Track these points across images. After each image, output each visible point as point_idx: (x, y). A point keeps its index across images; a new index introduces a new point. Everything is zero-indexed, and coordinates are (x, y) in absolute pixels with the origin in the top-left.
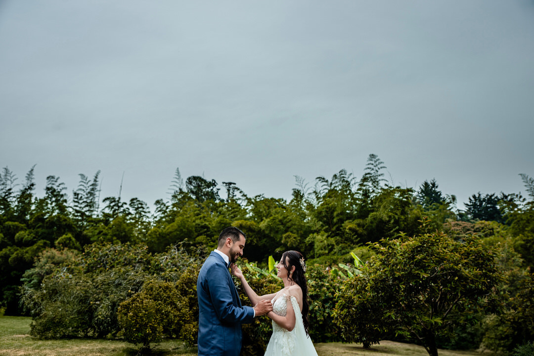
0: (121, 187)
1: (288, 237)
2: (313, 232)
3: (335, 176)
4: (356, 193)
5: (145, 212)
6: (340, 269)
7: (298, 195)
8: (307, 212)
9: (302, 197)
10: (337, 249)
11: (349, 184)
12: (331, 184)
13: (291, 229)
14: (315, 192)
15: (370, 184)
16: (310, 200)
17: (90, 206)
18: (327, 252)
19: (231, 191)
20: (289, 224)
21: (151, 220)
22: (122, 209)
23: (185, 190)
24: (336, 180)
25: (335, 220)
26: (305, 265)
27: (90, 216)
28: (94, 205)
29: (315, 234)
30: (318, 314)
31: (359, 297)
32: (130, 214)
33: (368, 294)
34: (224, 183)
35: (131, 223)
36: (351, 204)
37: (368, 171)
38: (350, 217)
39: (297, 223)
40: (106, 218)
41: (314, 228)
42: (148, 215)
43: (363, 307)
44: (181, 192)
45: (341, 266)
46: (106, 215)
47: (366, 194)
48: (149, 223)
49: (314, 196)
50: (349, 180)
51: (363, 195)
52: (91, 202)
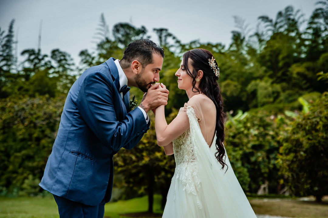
0: (40, 37)
1: (228, 85)
2: (255, 79)
3: (280, 14)
4: (305, 33)
5: (69, 65)
6: (288, 117)
7: (237, 38)
8: (248, 57)
9: (242, 41)
10: (283, 96)
11: (296, 23)
12: (276, 23)
13: (231, 77)
14: (257, 34)
15: (321, 21)
16: (251, 43)
17: (8, 60)
18: (271, 100)
19: (163, 38)
20: (228, 72)
21: (76, 73)
22: (43, 62)
23: (112, 39)
24: (282, 19)
25: (281, 64)
26: (217, 68)
27: (8, 71)
28: (12, 58)
29: (258, 81)
30: (262, 166)
31: (309, 139)
32: (52, 67)
33: (321, 135)
34: (155, 29)
35: (54, 78)
36: (299, 46)
37: (320, 6)
38: (298, 60)
39: (237, 69)
40: (26, 73)
41: (257, 75)
42: (72, 67)
43: (313, 151)
44: (108, 41)
45: (288, 113)
46: (26, 70)
47: (317, 33)
48: (74, 77)
49: (255, 39)
50: (296, 18)
51: (313, 34)
52: (8, 55)
